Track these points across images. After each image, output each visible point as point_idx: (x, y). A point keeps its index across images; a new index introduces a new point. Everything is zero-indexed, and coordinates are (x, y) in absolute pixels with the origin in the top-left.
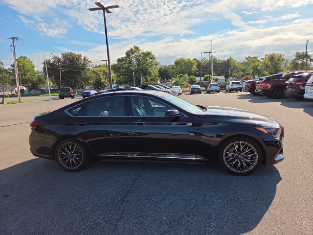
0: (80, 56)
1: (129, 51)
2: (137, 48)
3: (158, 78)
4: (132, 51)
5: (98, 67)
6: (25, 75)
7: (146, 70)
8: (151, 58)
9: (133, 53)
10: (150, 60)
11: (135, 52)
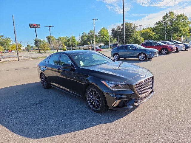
0: (131, 24)
1: (165, 16)
2: (171, 13)
3: (188, 34)
4: (167, 16)
5: (144, 30)
6: (104, 38)
7: (177, 28)
8: (183, 19)
9: (168, 17)
10: (183, 20)
11: (169, 16)
